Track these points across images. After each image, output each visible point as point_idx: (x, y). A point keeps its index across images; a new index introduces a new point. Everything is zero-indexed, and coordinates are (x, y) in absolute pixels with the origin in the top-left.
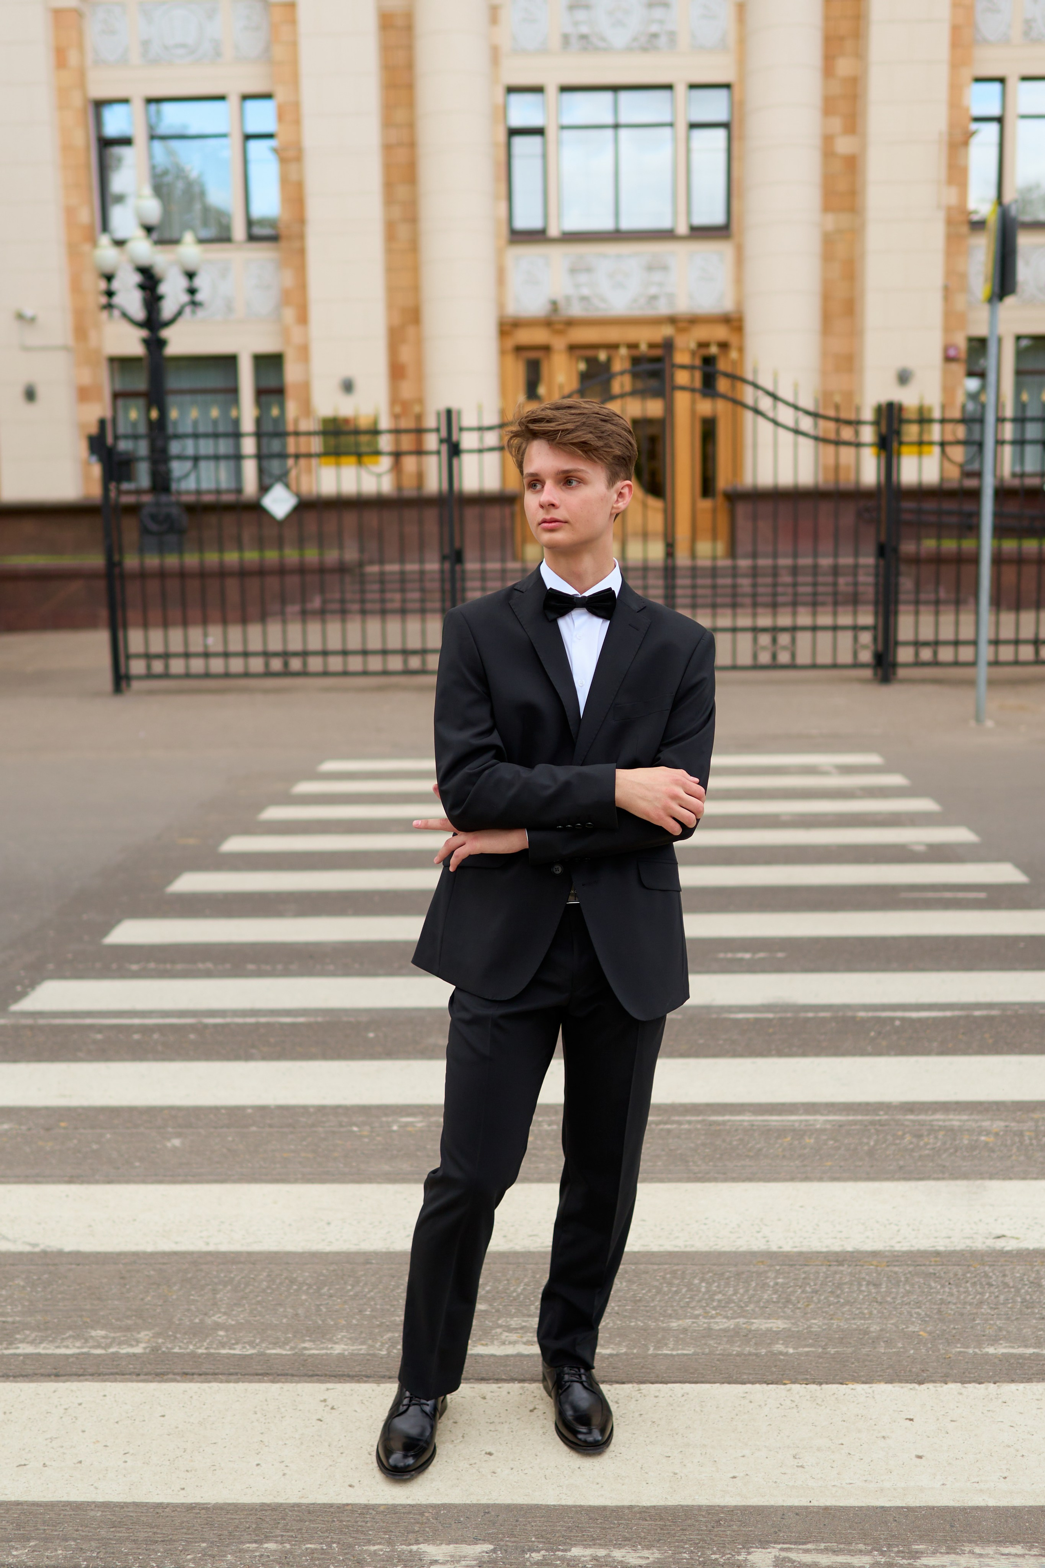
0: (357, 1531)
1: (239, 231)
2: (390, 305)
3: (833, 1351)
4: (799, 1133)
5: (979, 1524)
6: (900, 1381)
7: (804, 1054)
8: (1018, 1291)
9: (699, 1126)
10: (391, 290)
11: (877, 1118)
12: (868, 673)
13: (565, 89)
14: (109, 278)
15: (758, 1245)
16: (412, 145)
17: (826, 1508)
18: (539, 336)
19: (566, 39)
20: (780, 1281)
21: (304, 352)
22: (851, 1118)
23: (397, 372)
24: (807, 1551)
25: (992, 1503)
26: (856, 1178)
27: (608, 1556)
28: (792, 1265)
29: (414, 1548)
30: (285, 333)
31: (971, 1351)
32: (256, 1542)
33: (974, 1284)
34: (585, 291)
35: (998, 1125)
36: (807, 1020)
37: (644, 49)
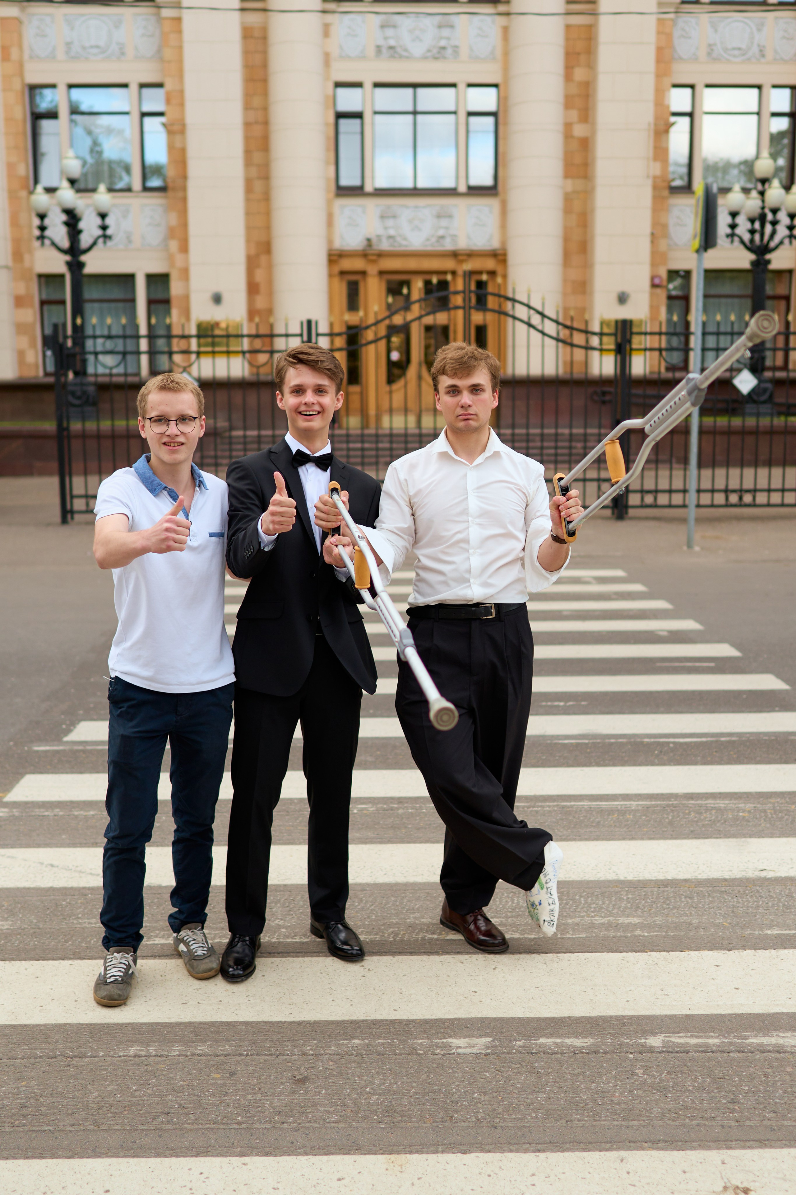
0: (407, 1033)
1: (137, 184)
2: (248, 241)
3: (672, 934)
4: (622, 812)
5: (779, 1022)
6: (717, 949)
7: (614, 765)
8: (779, 900)
9: (556, 809)
10: (249, 229)
11: (671, 803)
12: (609, 513)
13: (377, 85)
14: (42, 217)
15: (611, 877)
16: (266, 123)
17: (687, 1016)
18: (358, 264)
19: (379, 48)
20: (630, 896)
21: (185, 273)
22: (653, 803)
23: (253, 288)
24: (681, 1037)
25: (785, 1011)
26: (665, 838)
27: (562, 1042)
28: (635, 888)
29: (445, 1041)
30: (171, 259)
31: (757, 933)
32: (346, 1040)
33: (751, 897)
34: (392, 232)
35: (749, 806)
36: (611, 744)
37: (436, 58)
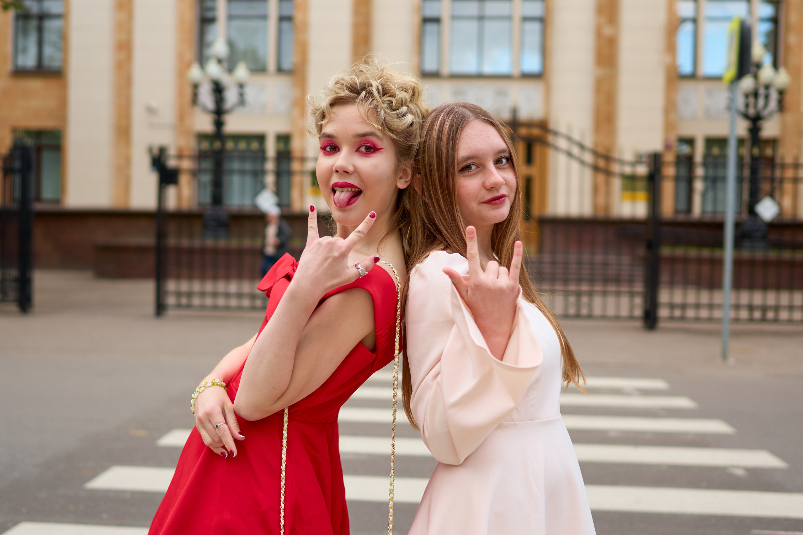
1: (271, 65)
12: (639, 324)
14: (196, 87)
16: (368, 24)
21: (302, 132)
30: (293, 122)
